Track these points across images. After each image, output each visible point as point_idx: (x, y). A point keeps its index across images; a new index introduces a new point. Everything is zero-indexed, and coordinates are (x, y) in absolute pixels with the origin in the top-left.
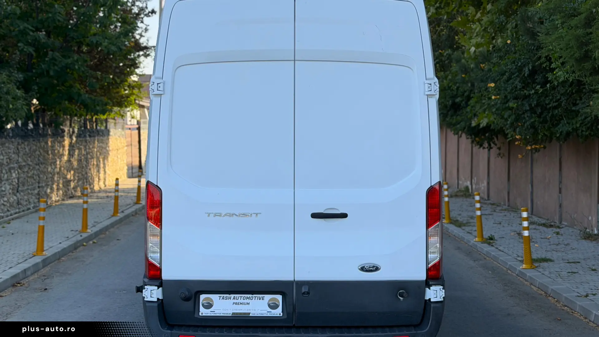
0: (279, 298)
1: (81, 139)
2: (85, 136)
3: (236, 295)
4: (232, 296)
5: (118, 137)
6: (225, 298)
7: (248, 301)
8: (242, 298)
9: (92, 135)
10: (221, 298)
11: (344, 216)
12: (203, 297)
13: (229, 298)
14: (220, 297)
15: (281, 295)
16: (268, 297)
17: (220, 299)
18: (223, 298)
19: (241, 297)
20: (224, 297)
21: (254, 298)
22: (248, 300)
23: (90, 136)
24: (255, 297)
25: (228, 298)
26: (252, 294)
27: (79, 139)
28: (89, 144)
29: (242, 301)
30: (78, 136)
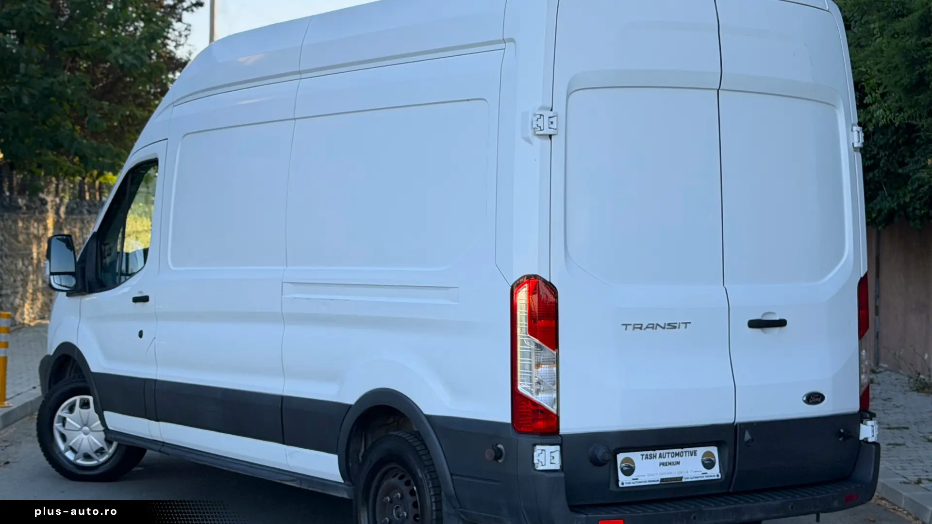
0: (714, 450)
1: (74, 217)
2: (81, 212)
3: (662, 451)
4: (658, 452)
5: (137, 216)
6: (649, 457)
7: (677, 459)
8: (670, 455)
9: (92, 210)
10: (644, 457)
11: (782, 323)
12: (621, 457)
13: (654, 456)
14: (643, 455)
15: (715, 446)
16: (701, 451)
17: (642, 459)
18: (647, 458)
19: (669, 453)
20: (647, 455)
21: (684, 453)
22: (677, 456)
23: (89, 212)
24: (686, 452)
25: (652, 456)
26: (682, 448)
27: (70, 217)
28: (87, 225)
29: (671, 460)
30: (70, 211)
